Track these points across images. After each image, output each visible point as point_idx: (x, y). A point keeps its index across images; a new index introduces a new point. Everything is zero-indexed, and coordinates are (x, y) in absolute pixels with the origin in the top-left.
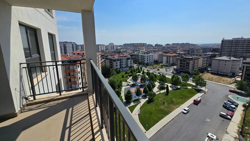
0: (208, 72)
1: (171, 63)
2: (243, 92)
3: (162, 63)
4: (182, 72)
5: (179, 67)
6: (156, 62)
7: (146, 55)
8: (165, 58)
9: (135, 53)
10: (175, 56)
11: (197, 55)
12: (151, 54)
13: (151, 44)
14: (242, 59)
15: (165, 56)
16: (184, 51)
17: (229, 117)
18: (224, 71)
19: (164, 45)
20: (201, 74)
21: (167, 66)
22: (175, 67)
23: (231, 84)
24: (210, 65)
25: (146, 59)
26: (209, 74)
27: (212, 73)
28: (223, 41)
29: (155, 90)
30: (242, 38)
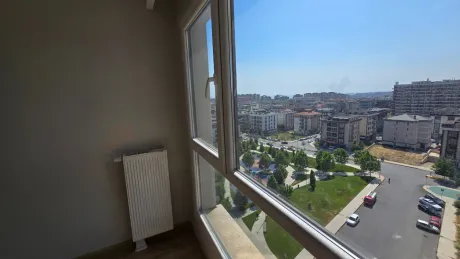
0: (377, 142)
1: (309, 128)
2: (447, 178)
3: (293, 129)
4: (333, 145)
5: (325, 136)
6: (282, 128)
7: (263, 115)
8: (297, 121)
9: (243, 113)
10: (315, 116)
11: (356, 113)
12: (271, 113)
13: (268, 95)
14: (433, 118)
15: (296, 117)
16: (330, 106)
17: (434, 228)
18: (406, 141)
19: (291, 97)
20: (366, 148)
21: (303, 135)
22: (319, 136)
23: (422, 164)
24: (380, 131)
25: (263, 124)
26: (381, 148)
27: (385, 146)
28: (395, 87)
29: (289, 181)
30: (428, 82)
